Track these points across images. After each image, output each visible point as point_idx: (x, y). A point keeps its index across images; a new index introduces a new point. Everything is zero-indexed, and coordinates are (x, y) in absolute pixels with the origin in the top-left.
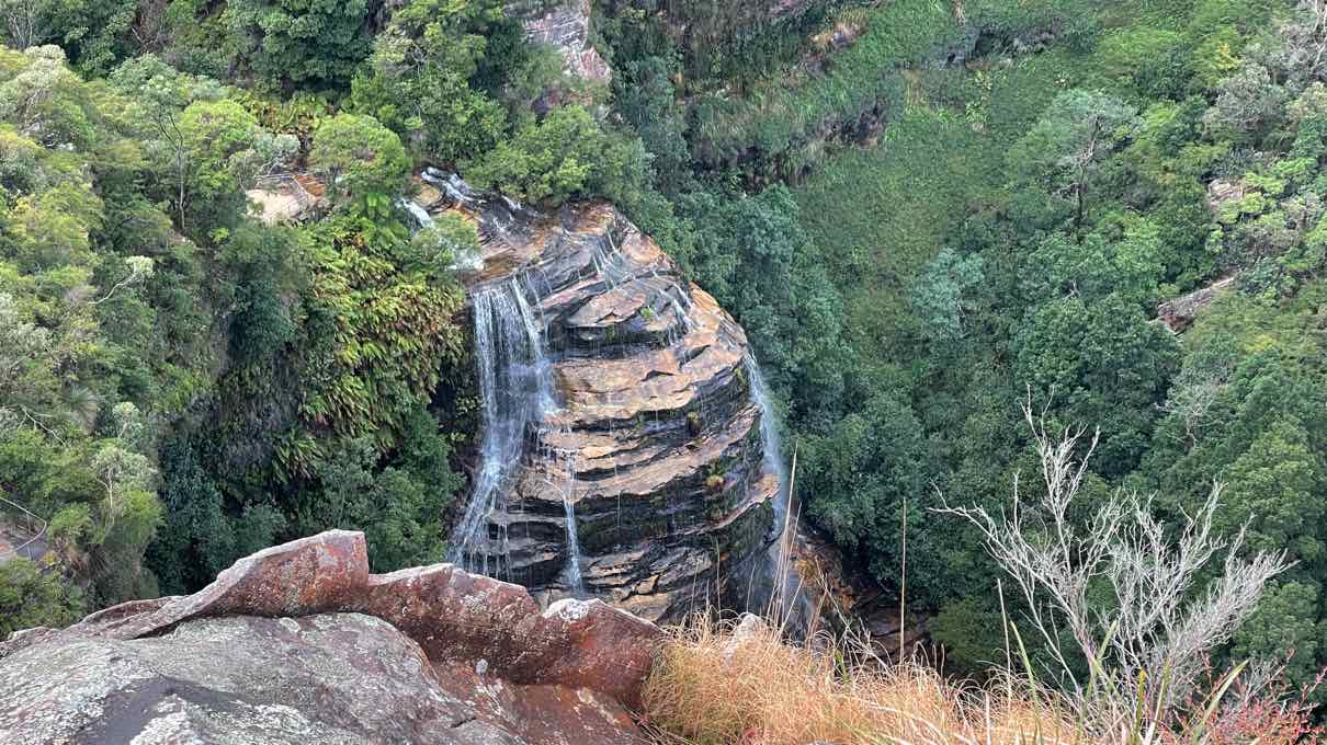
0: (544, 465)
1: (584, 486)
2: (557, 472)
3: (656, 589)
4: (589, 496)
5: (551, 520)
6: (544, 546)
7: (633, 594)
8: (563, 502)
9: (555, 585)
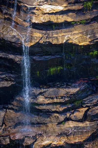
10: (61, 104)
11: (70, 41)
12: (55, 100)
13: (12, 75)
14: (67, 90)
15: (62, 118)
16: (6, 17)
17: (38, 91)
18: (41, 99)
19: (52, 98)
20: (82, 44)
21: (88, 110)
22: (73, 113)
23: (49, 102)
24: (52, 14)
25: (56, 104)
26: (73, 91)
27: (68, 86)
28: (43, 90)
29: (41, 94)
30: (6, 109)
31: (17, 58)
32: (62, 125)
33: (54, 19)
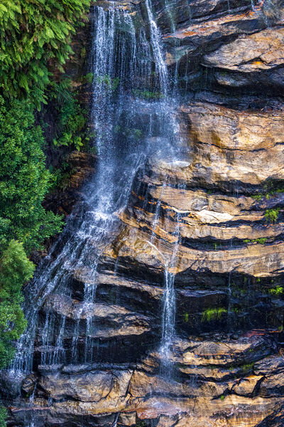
0: (149, 224)
1: (192, 254)
2: (163, 233)
3: (257, 391)
4: (195, 268)
5: (146, 288)
6: (133, 318)
7: (229, 392)
8: (163, 269)
9: (140, 366)
10: (220, 367)
11: (240, 270)
12: (212, 361)
13: (145, 318)
14: (231, 346)
15: (220, 389)
16: (142, 225)
17: (186, 345)
18: (189, 358)
19: (207, 358)
20: (258, 275)
21: (262, 380)
22: (238, 383)
23: (201, 363)
24: (215, 224)
25: (213, 366)
26: (240, 347)
27: (233, 340)
28: (192, 344)
29: (189, 349)
30: (134, 369)
31: (155, 291)
32: (219, 401)
33: (217, 233)
